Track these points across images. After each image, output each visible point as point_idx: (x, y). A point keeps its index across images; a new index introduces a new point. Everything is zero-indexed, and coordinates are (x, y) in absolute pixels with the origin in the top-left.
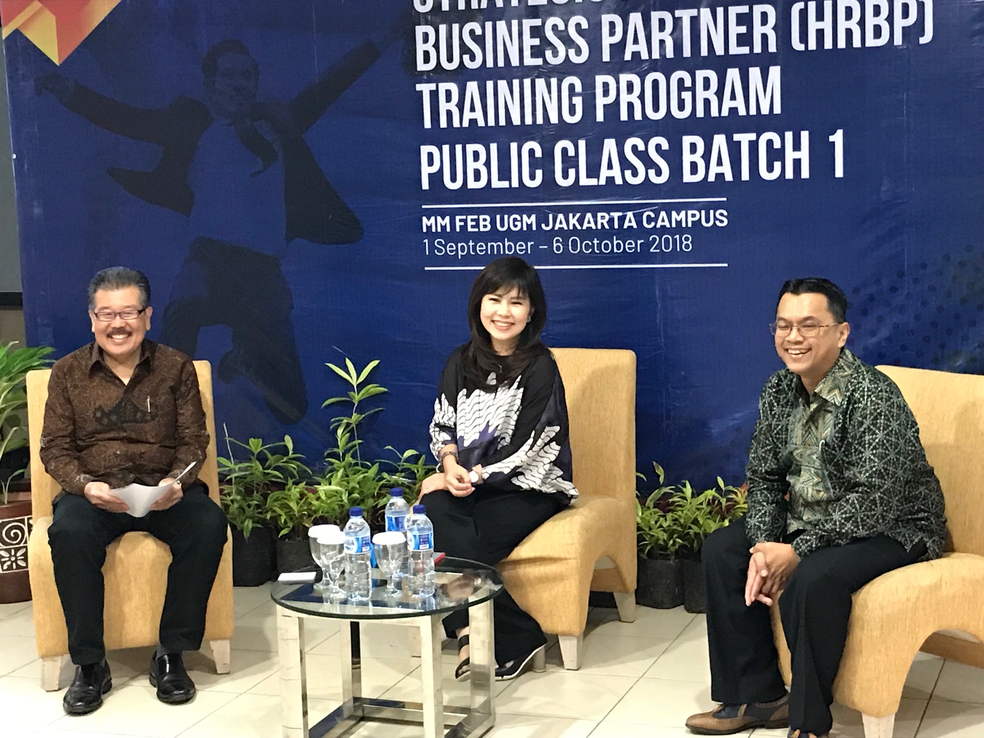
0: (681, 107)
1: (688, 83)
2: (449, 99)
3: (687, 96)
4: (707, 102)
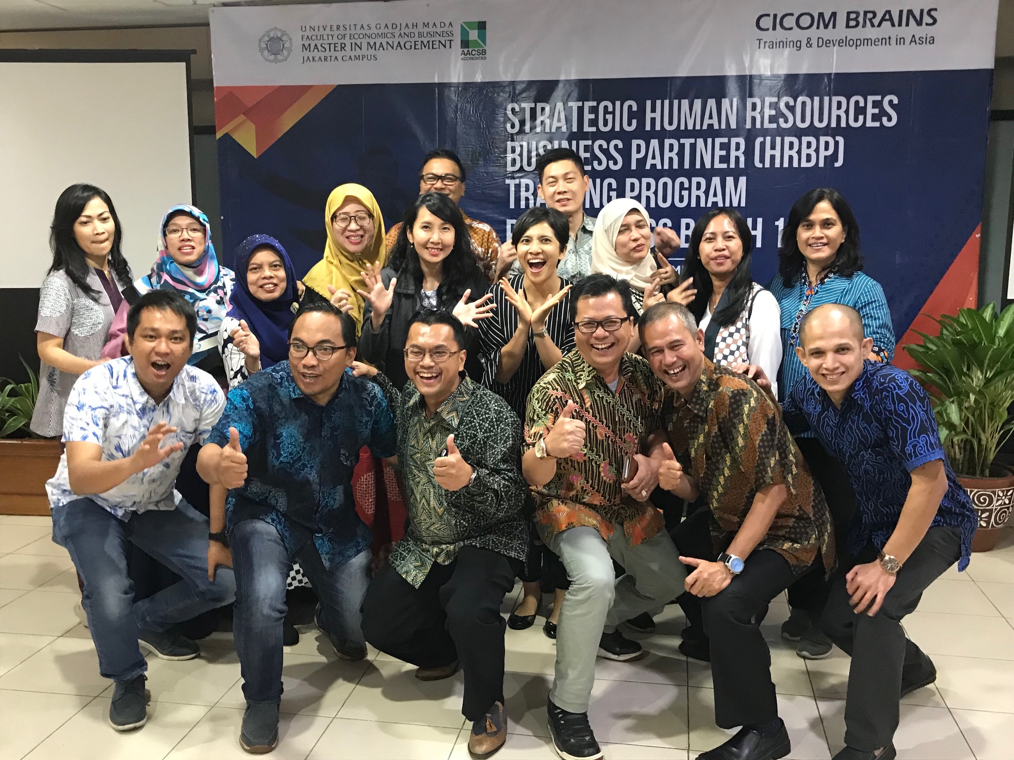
0: (681, 200)
1: (686, 185)
2: (527, 190)
3: (685, 193)
4: (698, 198)
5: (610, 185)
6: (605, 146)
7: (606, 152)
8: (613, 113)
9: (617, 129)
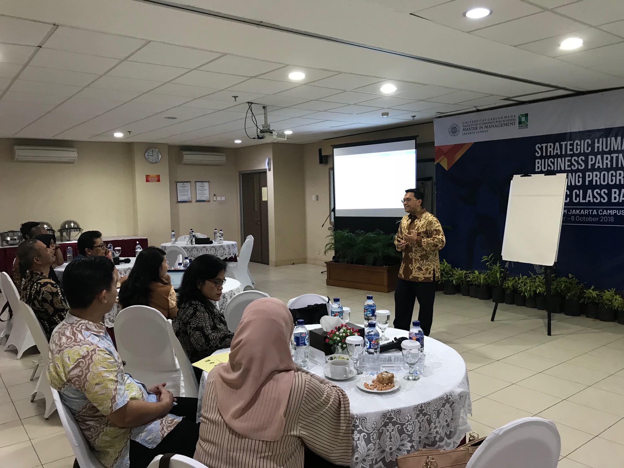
0: (612, 181)
1: (614, 174)
3: (614, 178)
4: (620, 180)
5: (579, 175)
6: (577, 159)
7: (577, 162)
8: (580, 145)
9: (582, 152)
